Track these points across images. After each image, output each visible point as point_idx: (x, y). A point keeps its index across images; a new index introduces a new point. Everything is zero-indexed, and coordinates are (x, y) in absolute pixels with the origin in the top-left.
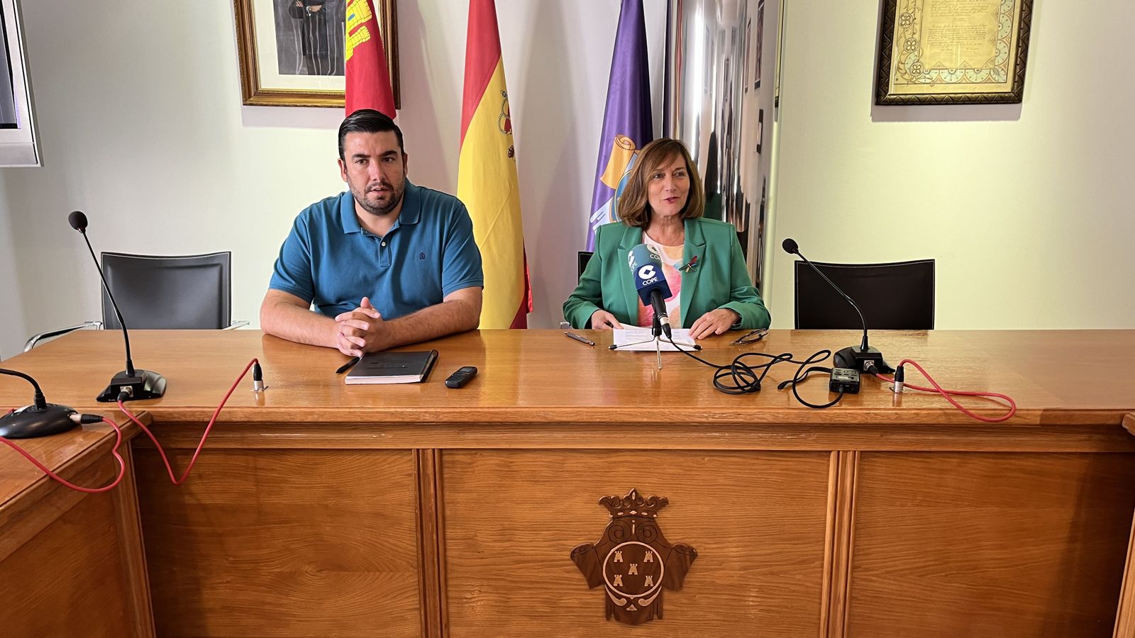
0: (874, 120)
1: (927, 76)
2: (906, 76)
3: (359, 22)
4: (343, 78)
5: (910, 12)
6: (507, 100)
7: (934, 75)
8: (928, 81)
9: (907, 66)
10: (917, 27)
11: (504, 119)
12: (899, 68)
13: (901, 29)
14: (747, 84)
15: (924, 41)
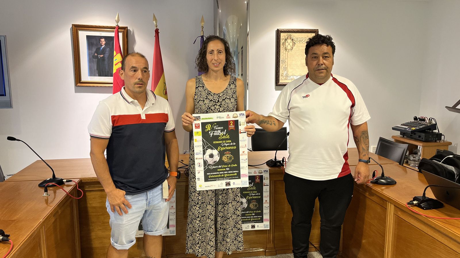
0: (276, 90)
1: (290, 78)
2: (284, 78)
3: (118, 61)
4: (112, 78)
5: (284, 59)
6: (166, 85)
7: (292, 77)
8: (290, 79)
9: (284, 75)
10: (286, 64)
11: (165, 91)
12: (282, 75)
13: (282, 64)
14: (239, 73)
15: (289, 68)
